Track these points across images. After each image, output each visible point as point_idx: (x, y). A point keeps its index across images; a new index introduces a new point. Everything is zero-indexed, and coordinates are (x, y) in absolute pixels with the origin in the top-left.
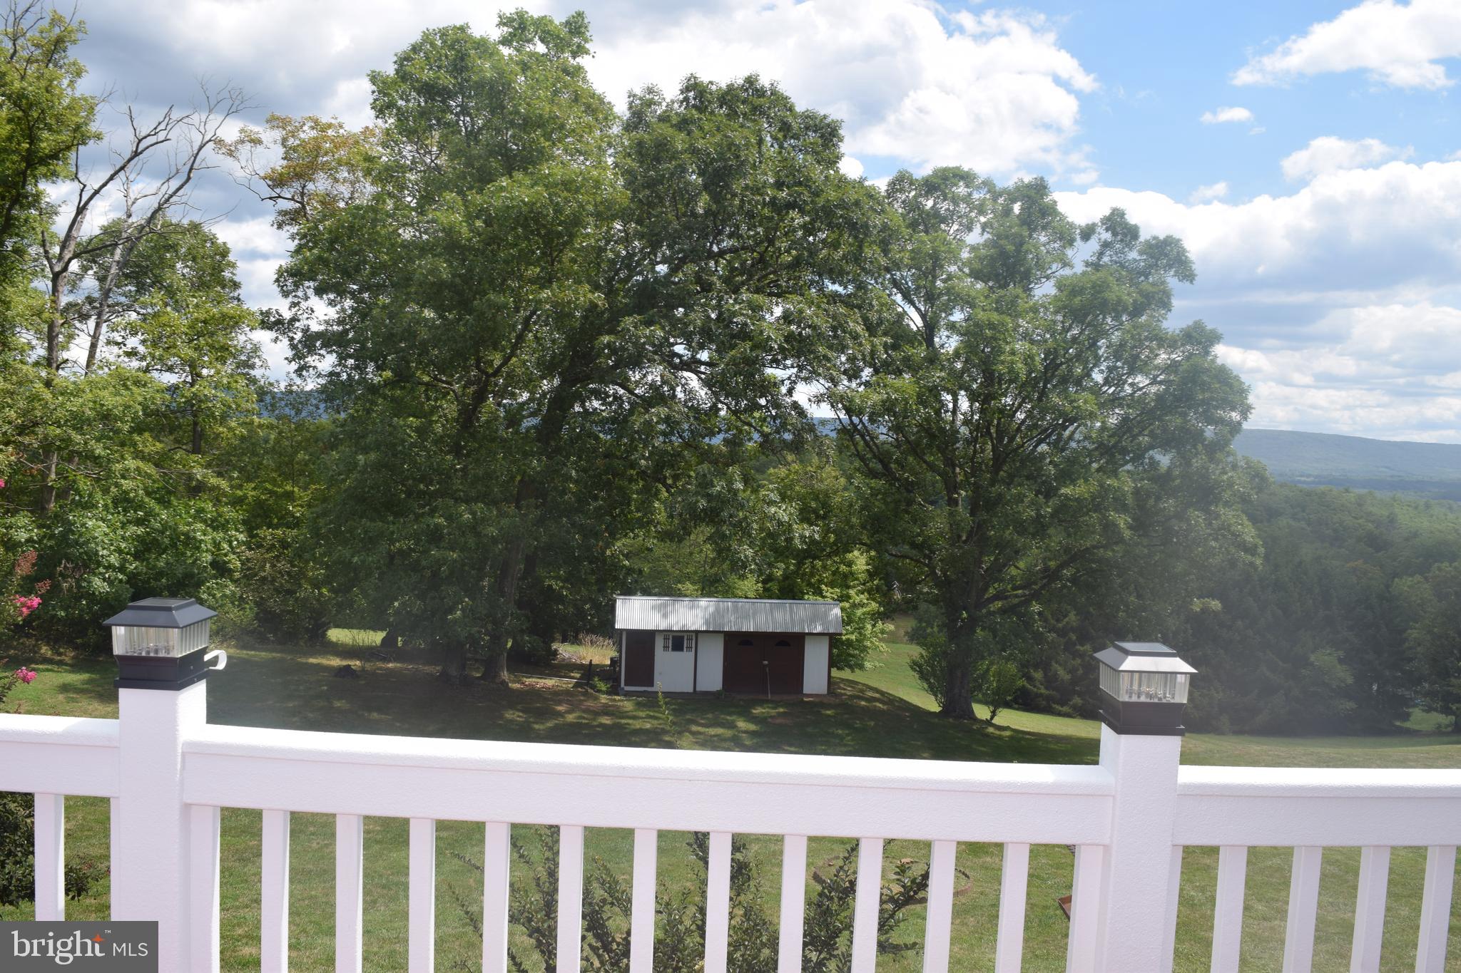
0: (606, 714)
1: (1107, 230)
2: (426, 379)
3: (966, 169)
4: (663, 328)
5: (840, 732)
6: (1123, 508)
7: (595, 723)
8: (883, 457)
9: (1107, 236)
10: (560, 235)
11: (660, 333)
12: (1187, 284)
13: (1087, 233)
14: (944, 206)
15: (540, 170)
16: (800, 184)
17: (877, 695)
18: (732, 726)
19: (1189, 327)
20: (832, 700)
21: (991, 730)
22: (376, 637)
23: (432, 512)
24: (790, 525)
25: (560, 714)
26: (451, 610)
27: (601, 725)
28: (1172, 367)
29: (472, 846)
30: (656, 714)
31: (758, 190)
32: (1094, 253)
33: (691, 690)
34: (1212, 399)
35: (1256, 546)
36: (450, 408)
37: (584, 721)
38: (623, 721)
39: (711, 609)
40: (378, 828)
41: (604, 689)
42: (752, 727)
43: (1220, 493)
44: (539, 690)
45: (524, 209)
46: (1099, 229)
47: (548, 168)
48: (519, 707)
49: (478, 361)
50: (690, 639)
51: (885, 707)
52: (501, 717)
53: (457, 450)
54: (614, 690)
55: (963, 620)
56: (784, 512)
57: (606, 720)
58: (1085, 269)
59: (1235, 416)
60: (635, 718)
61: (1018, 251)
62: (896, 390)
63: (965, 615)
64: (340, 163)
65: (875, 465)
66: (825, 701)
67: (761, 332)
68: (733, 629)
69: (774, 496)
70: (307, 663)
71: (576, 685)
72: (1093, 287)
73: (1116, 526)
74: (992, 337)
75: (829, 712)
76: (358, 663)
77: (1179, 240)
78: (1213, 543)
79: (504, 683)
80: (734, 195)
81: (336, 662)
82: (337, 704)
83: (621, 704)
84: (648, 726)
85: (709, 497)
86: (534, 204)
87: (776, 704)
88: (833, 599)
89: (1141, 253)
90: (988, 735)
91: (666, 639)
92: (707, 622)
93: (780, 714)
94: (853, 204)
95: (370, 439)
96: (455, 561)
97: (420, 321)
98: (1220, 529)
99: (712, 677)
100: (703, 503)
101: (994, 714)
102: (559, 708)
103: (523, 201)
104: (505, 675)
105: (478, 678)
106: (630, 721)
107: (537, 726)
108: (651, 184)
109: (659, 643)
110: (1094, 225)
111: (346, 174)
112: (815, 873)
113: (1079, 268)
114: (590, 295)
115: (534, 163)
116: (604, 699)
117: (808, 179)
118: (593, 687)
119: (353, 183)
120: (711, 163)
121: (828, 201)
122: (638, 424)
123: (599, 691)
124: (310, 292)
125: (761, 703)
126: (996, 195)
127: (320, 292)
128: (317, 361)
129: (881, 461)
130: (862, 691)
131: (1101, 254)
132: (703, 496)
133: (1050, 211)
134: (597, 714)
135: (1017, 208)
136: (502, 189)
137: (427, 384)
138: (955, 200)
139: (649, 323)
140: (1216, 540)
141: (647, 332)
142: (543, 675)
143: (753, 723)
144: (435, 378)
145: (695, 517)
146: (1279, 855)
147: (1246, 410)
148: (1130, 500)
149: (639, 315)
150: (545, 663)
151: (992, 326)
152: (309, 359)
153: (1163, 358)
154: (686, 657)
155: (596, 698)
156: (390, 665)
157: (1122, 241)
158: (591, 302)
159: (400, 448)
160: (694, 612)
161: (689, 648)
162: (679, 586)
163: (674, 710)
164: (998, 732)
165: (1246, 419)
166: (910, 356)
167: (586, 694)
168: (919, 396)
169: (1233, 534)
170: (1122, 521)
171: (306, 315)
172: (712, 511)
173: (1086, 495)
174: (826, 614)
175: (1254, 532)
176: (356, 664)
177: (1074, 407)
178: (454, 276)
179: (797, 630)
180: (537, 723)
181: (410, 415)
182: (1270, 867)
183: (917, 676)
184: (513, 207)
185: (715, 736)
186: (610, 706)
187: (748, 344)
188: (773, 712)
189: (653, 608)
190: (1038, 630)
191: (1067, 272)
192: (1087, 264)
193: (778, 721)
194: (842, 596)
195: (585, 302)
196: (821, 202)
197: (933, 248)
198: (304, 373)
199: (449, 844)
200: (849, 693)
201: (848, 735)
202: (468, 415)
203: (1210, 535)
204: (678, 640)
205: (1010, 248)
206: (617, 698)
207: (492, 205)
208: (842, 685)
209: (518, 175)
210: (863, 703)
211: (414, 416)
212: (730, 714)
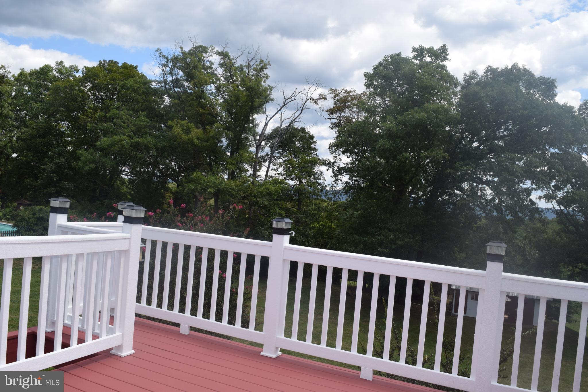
2: (381, 185)
4: (472, 167)
11: (471, 169)
36: (390, 197)
45: (418, 121)
49: (400, 179)
64: (354, 105)
86: (421, 119)
95: (359, 206)
97: (380, 164)
103: (417, 118)
111: (356, 109)
115: (423, 104)
119: (358, 113)
120: (495, 100)
121: (547, 114)
124: (341, 153)
127: (344, 152)
128: (342, 178)
129: (574, 227)
136: (410, 114)
139: (466, 165)
141: (466, 168)
144: (384, 185)
149: (462, 162)
152: (339, 177)
171: (339, 161)
178: (390, 147)
184: (413, 121)
195: (440, 157)
198: (337, 182)
209: (416, 109)
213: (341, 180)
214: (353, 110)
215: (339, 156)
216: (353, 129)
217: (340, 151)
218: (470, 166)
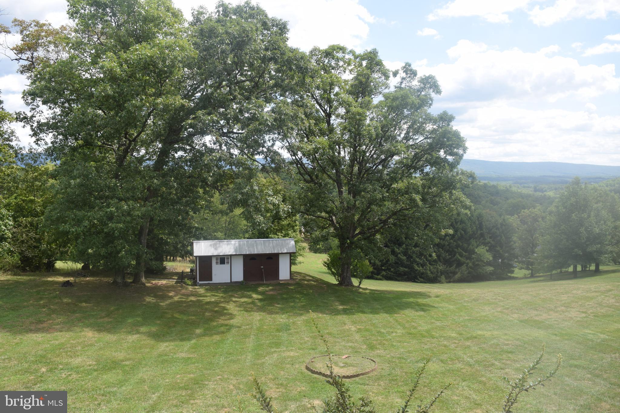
0: (193, 295)
1: (404, 72)
2: (100, 143)
3: (342, 46)
4: (216, 116)
5: (298, 296)
6: (418, 192)
7: (189, 300)
8: (310, 174)
9: (404, 75)
10: (166, 72)
11: (215, 118)
12: (439, 95)
13: (395, 74)
14: (333, 63)
15: (155, 41)
16: (276, 49)
17: (311, 278)
18: (250, 297)
19: (441, 113)
20: (292, 282)
21: (361, 290)
22: (79, 266)
23: (108, 206)
24: (279, 205)
25: (171, 297)
26: (120, 251)
27: (191, 301)
28: (433, 131)
29: (143, 368)
30: (216, 294)
31: (257, 52)
32: (398, 83)
33: (229, 281)
34: (453, 144)
35: (471, 206)
36: (112, 157)
37: (184, 300)
38: (201, 298)
39: (237, 245)
40: (94, 363)
41: (190, 283)
42: (260, 297)
43: (456, 184)
44: (160, 286)
45: (148, 59)
46: (400, 72)
47: (159, 40)
48: (152, 295)
49: (126, 134)
50: (228, 259)
51: (315, 283)
52: (145, 300)
53: (116, 177)
54: (195, 284)
55: (348, 244)
56: (276, 200)
57: (193, 298)
58: (395, 89)
59: (461, 152)
60: (206, 296)
61: (366, 82)
62: (319, 143)
63: (349, 241)
64: (50, 42)
65: (307, 177)
66: (290, 282)
67: (263, 117)
68: (248, 253)
69: (271, 193)
70: (47, 281)
71: (176, 283)
72: (402, 97)
73: (416, 200)
74: (359, 119)
75: (291, 287)
76: (72, 279)
77: (434, 76)
78: (452, 206)
79: (144, 284)
80: (246, 54)
81: (61, 279)
82: (65, 300)
83: (198, 290)
84: (213, 300)
85: (242, 194)
86: (153, 57)
87: (268, 286)
88: (282, 236)
89: (419, 82)
90: (360, 293)
91: (217, 259)
92: (236, 250)
93: (271, 290)
94: (300, 58)
95: (75, 172)
96: (121, 228)
97: (97, 116)
98: (455, 200)
99: (239, 276)
100: (240, 197)
101: (360, 283)
102: (171, 294)
103: (147, 55)
104: (143, 280)
105: (131, 283)
106: (205, 298)
107: (162, 304)
108: (207, 49)
109: (214, 261)
110: (398, 70)
111: (53, 48)
112: (306, 366)
113: (392, 89)
114: (181, 101)
115: (151, 39)
116: (190, 288)
117: (279, 47)
118: (185, 283)
119: (56, 52)
120: (235, 39)
121: (289, 57)
122: (206, 161)
123: (188, 285)
124: (40, 103)
125: (262, 285)
126: (356, 57)
127: (44, 103)
128: (45, 137)
129: (309, 176)
130: (304, 277)
131: (401, 83)
132: (240, 194)
133: (379, 63)
134: (188, 296)
135: (364, 63)
136: (137, 50)
137: (100, 146)
138: (338, 60)
139: (209, 114)
140: (454, 204)
141: (209, 118)
142: (160, 279)
143: (260, 295)
144: (104, 143)
145: (235, 204)
146: (495, 338)
147: (465, 149)
148: (420, 189)
149: (204, 110)
150: (161, 273)
151: (359, 114)
152: (41, 135)
153: (429, 127)
154: (226, 267)
155: (187, 289)
156: (88, 279)
157: (410, 77)
158: (182, 104)
159: (91, 176)
160: (229, 246)
161: (228, 263)
162: (215, 234)
163: (223, 291)
164: (364, 291)
165: (465, 153)
166: (322, 128)
167: (182, 287)
168: (330, 146)
169: (461, 202)
170: (418, 198)
171: (38, 114)
172: (244, 200)
173: (403, 188)
174: (288, 244)
175: (469, 200)
176: (71, 279)
177: (396, 150)
178: (114, 93)
179: (276, 252)
180: (160, 302)
181: (92, 161)
182: (494, 344)
183: (326, 269)
184: (142, 58)
185: (244, 302)
186: (194, 291)
187: (257, 123)
188: (267, 289)
189: (211, 245)
190: (380, 246)
191: (387, 91)
192: (396, 87)
193: (271, 293)
194: (285, 235)
195: (179, 104)
196: (286, 58)
197: (331, 81)
198: (39, 142)
199: (131, 368)
200: (299, 278)
201: (302, 297)
202: (121, 159)
203: (451, 202)
204: (223, 260)
205: (364, 80)
206: (196, 287)
207: (131, 59)
208: (295, 275)
209: (144, 44)
210: (306, 282)
211: (94, 161)
212: (249, 291)
213: (44, 140)
214: (49, 49)
215: (38, 107)
216: (57, 71)
217: (39, 101)
218: (214, 115)
